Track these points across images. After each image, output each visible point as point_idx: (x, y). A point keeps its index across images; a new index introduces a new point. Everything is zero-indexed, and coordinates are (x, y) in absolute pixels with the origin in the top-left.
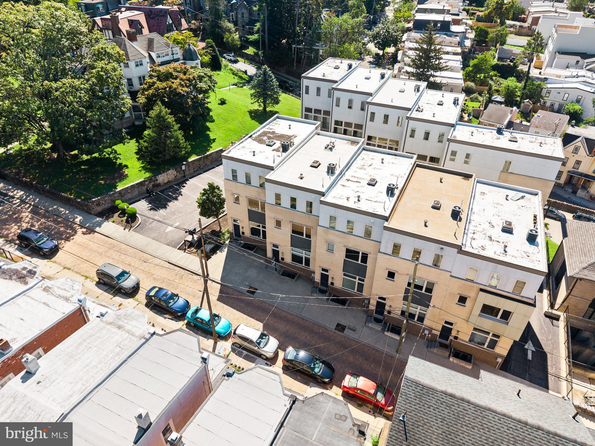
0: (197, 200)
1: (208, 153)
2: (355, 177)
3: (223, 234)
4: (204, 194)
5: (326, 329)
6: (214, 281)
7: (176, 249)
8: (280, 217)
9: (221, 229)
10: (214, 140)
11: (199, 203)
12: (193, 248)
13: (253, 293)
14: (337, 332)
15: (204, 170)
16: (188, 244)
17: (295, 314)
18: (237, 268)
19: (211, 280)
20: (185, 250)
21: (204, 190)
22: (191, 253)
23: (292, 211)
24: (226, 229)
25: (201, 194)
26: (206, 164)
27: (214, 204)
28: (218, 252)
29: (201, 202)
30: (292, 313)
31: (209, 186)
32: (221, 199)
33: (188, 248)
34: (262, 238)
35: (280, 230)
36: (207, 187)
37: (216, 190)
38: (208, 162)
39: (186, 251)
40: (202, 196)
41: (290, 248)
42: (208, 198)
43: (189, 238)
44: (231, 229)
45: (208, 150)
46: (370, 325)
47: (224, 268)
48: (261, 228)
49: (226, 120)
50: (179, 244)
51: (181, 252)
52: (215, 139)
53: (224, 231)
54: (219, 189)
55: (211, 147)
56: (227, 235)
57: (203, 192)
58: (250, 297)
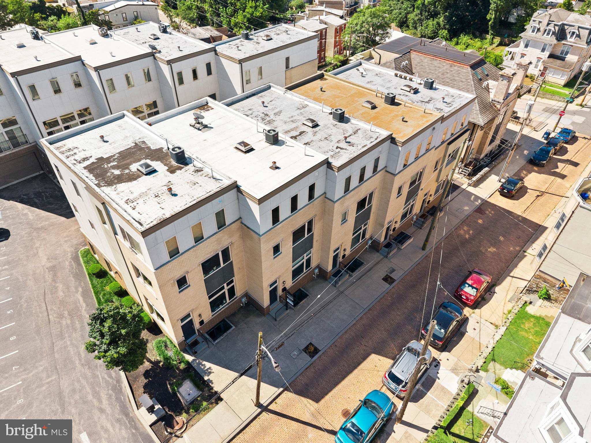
8: (280, 239)
12: (178, 419)
13: (316, 350)
17: (362, 314)
19: (271, 402)
20: (173, 434)
23: (294, 216)
28: (206, 378)
30: (359, 317)
33: (172, 427)
35: (279, 256)
39: (178, 433)
41: (292, 266)
46: (390, 255)
48: (226, 289)
53: (159, 358)
58: (320, 357)
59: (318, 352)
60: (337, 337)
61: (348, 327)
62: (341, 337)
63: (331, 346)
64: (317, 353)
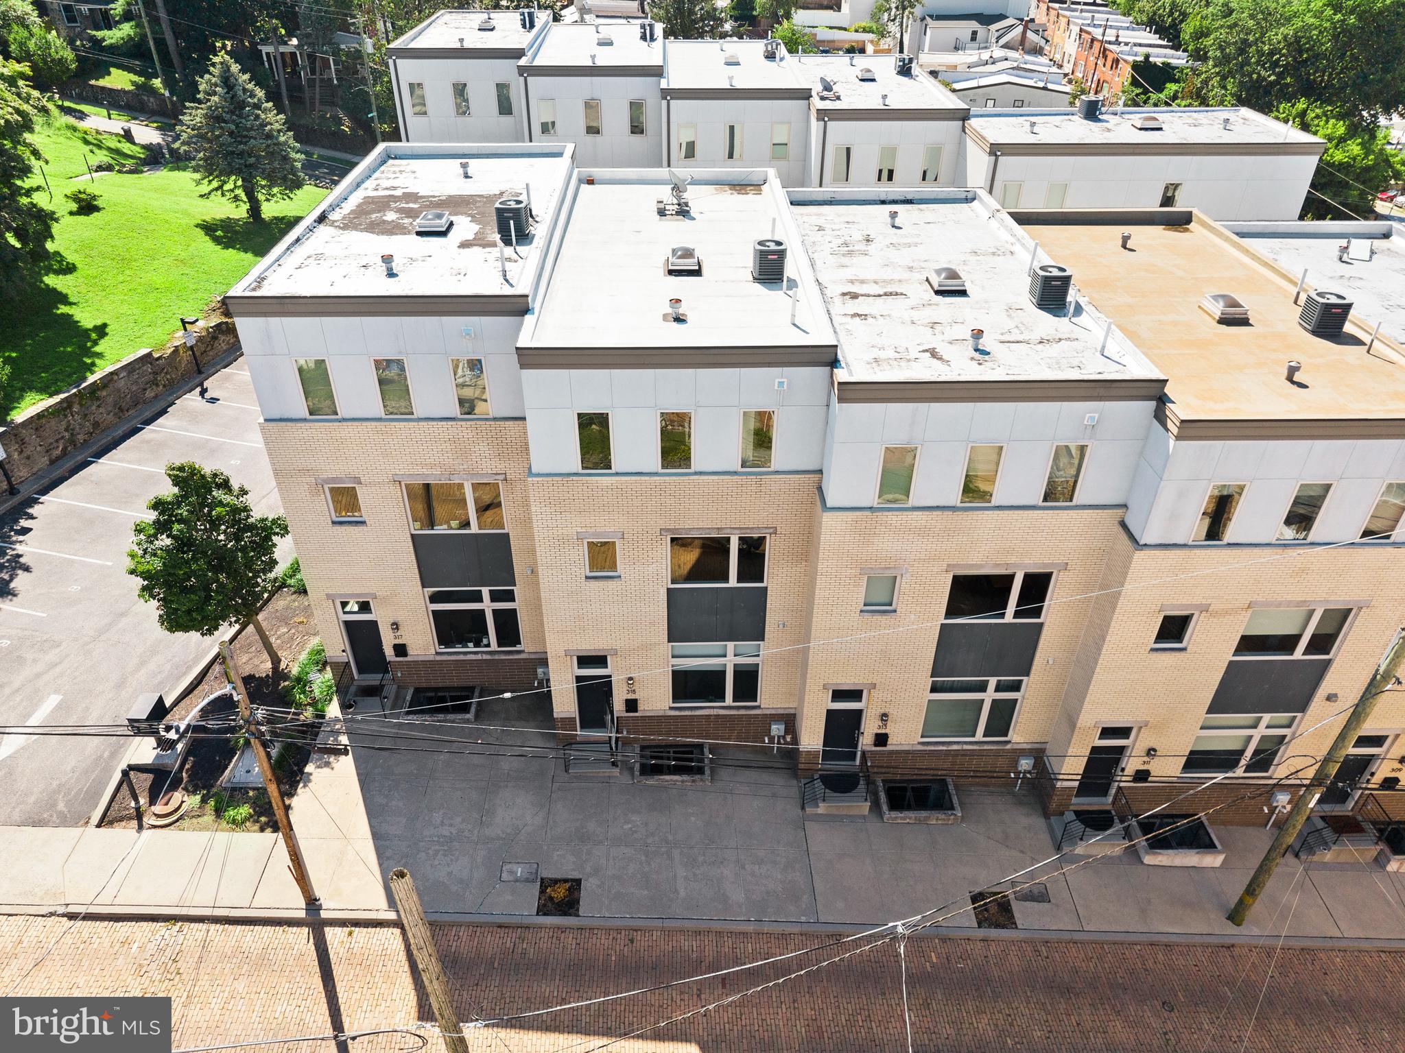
0: (129, 563)
1: (91, 379)
2: (862, 282)
3: (302, 681)
4: (161, 527)
5: (944, 940)
6: (357, 923)
7: (91, 830)
8: (605, 526)
9: (276, 661)
10: (101, 330)
11: (146, 575)
12: (178, 796)
13: (569, 906)
14: (994, 933)
15: (94, 449)
16: (143, 782)
17: (796, 929)
18: (437, 817)
19: (342, 923)
20: (139, 815)
21: (158, 505)
22: (175, 819)
23: (674, 480)
24: (303, 657)
25: (139, 530)
26: (96, 425)
27: (221, 560)
28: (309, 768)
29: (157, 564)
30: (779, 929)
31: (176, 481)
32: (251, 528)
33: (152, 802)
34: (494, 646)
35: (611, 584)
36: (169, 491)
37: (217, 493)
38: (103, 414)
39: (148, 820)
40: (151, 538)
41: (666, 648)
42: (183, 543)
43: (144, 751)
44: (338, 647)
45: (90, 368)
46: (1079, 850)
47: (376, 836)
48: (487, 606)
49: (124, 261)
50: (99, 795)
51: (124, 834)
52: (105, 325)
53: (295, 671)
54: (225, 485)
55: (100, 355)
56: (321, 681)
57: (152, 516)
58: (563, 929)
59: (570, 915)
60: (659, 923)
61: (717, 926)
62: (668, 933)
63: (619, 931)
64: (565, 914)
